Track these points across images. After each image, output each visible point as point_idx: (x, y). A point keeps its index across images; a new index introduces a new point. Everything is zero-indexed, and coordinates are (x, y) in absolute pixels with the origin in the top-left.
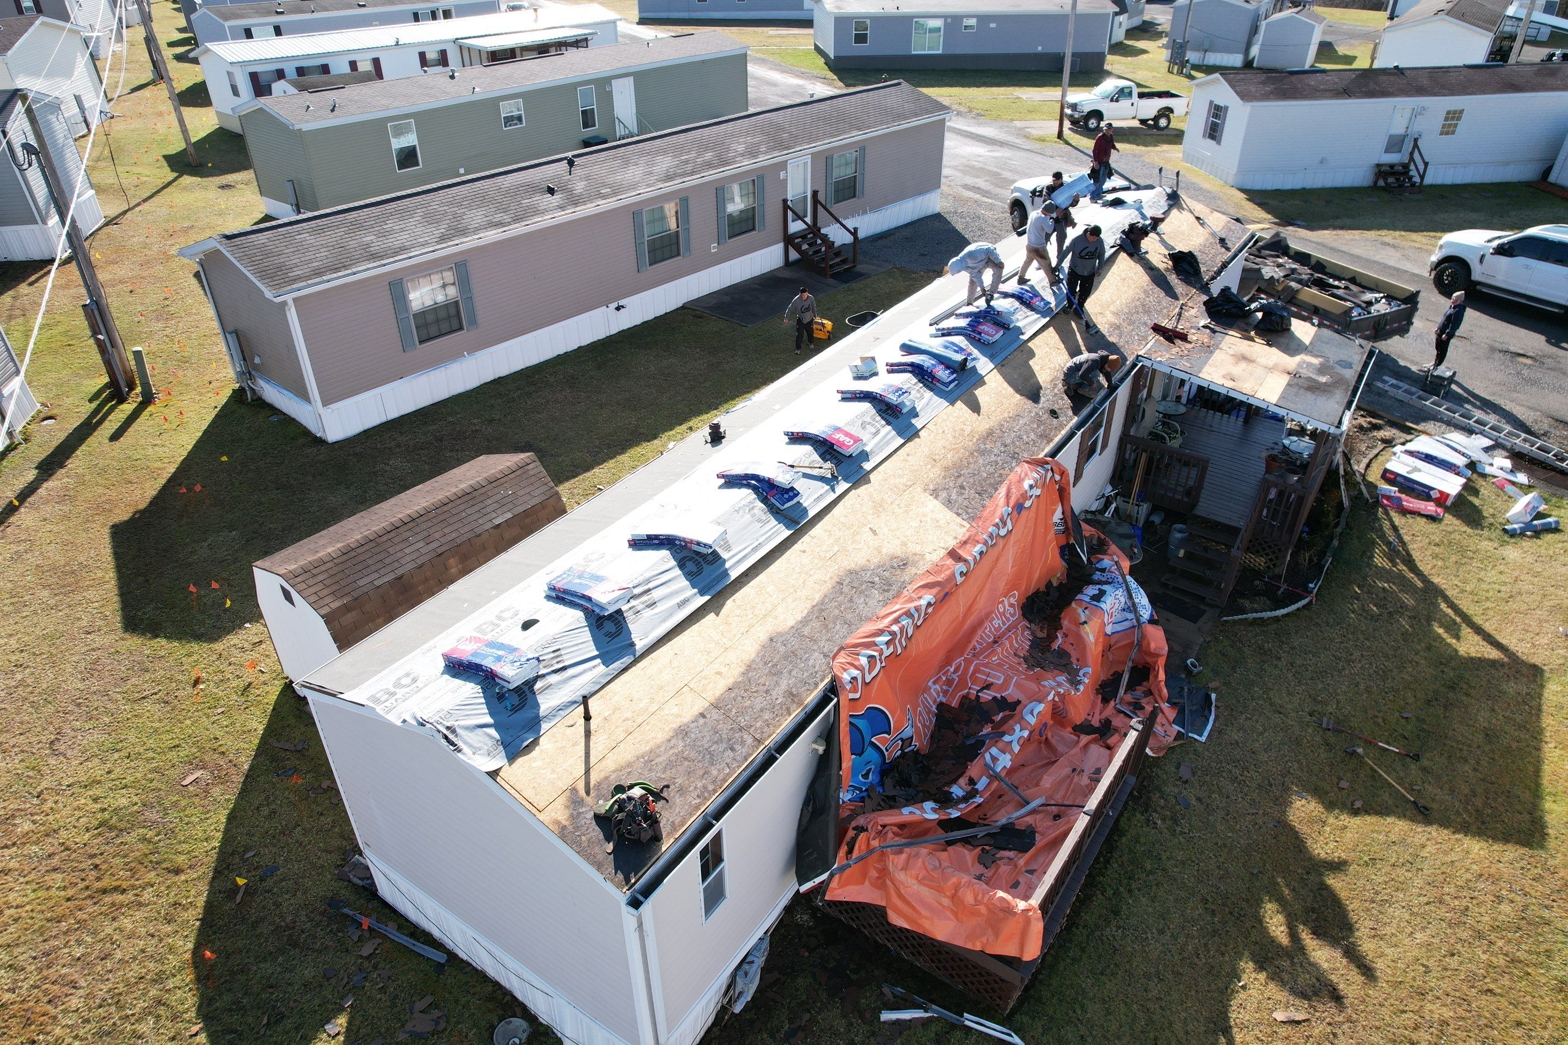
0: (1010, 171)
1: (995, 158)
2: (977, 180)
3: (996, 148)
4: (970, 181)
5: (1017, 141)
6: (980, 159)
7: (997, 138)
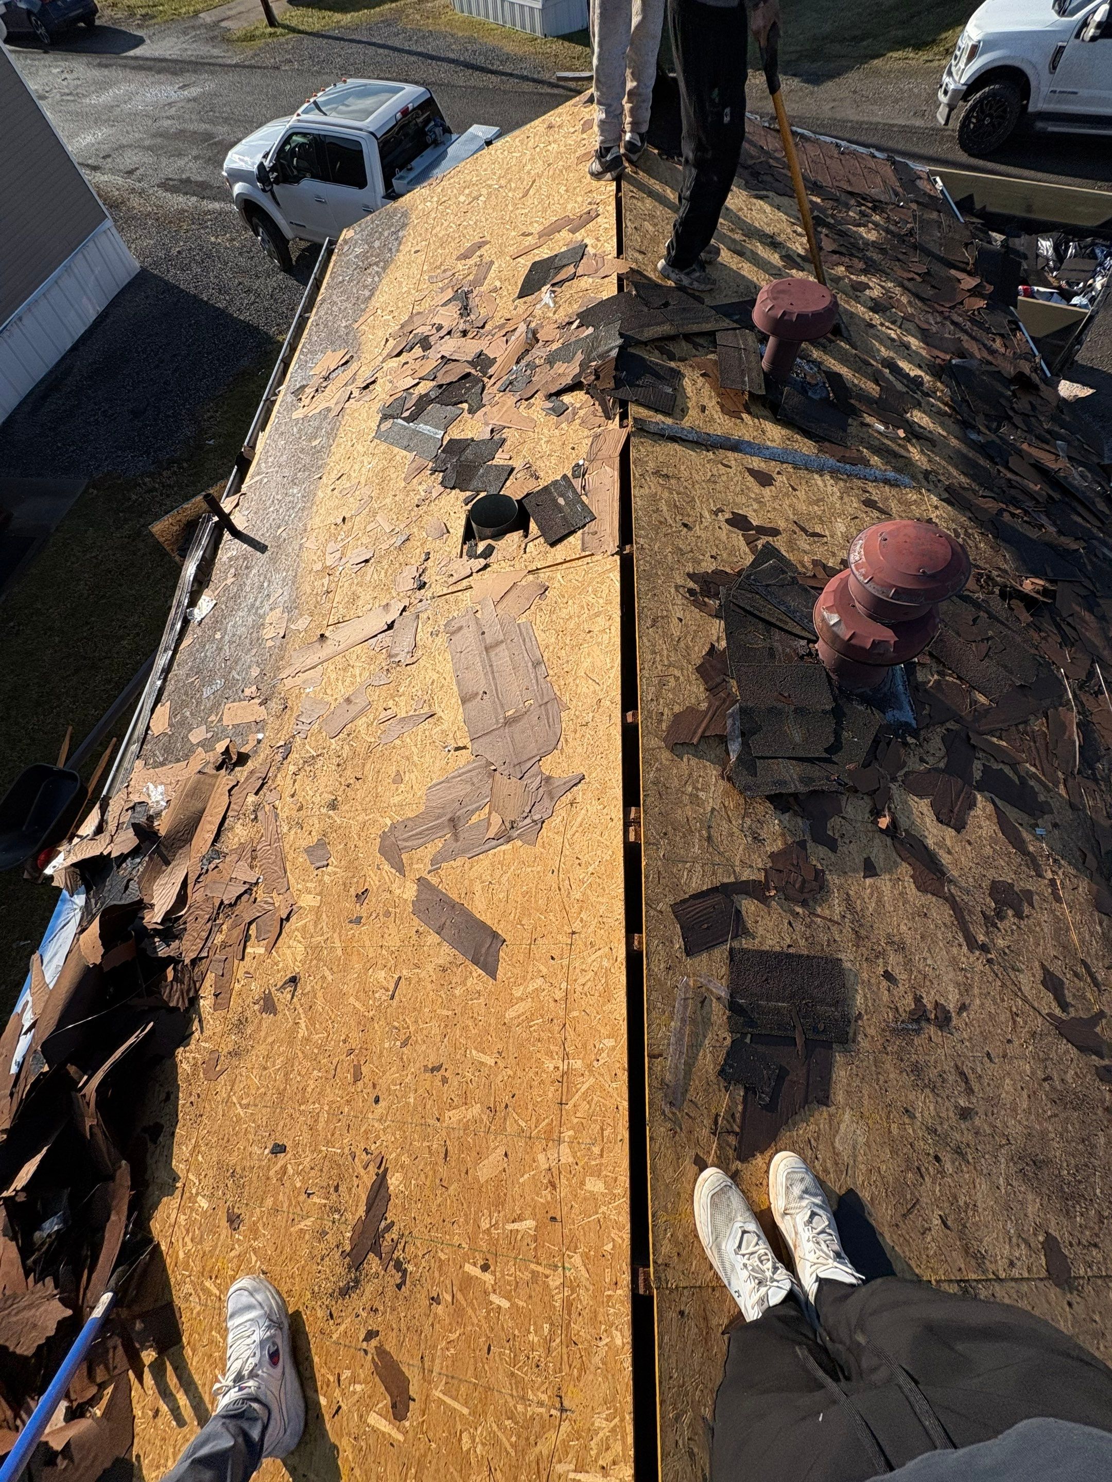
0: (226, 120)
1: (195, 100)
2: (181, 163)
3: (189, 77)
4: (172, 168)
5: (216, 52)
6: (173, 111)
7: (186, 56)
